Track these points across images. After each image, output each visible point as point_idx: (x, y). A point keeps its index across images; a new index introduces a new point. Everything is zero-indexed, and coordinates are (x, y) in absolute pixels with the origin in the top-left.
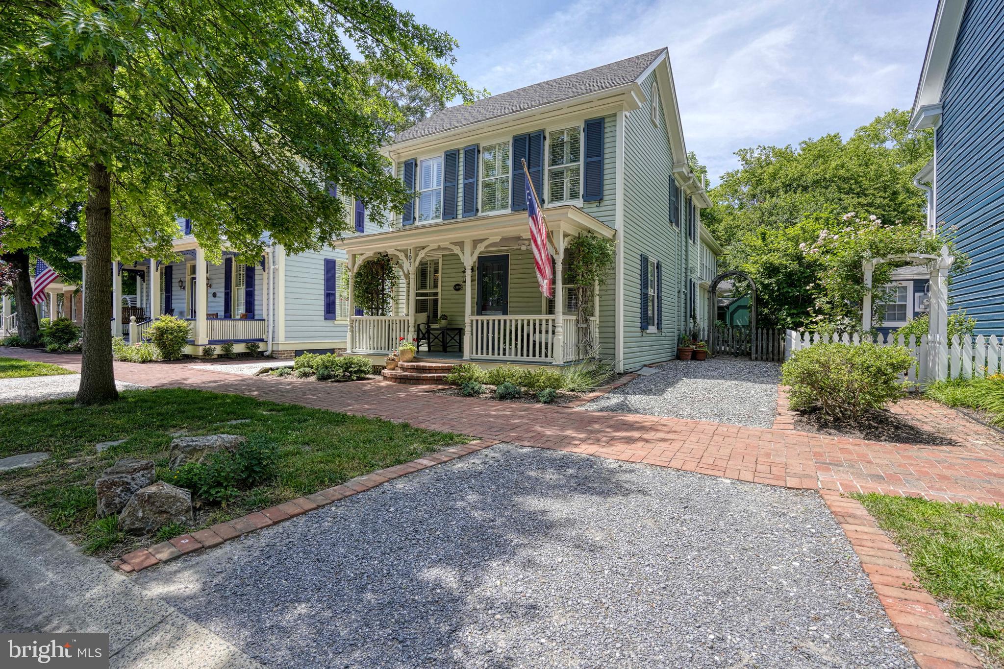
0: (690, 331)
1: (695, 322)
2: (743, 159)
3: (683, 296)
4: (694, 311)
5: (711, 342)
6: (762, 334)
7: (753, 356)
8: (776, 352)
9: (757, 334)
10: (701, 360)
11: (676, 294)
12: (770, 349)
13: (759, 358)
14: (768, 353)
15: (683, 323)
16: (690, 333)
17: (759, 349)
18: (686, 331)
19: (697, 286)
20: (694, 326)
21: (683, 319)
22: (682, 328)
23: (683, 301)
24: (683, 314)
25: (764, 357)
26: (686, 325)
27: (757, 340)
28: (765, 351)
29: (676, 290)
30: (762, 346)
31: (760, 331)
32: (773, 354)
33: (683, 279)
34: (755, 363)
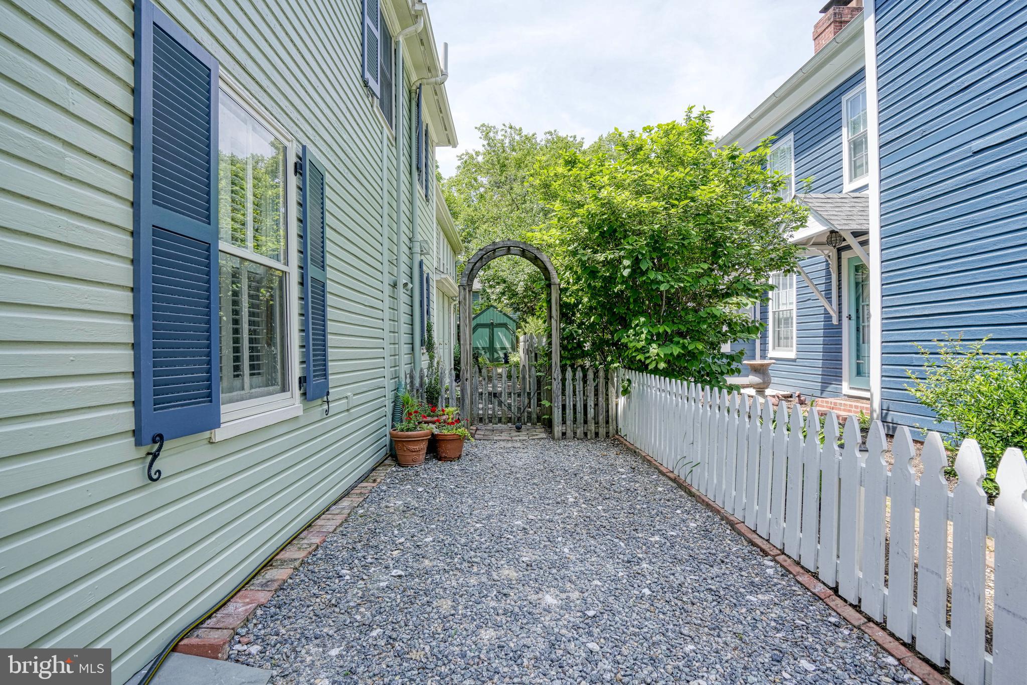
0: (421, 378)
1: (432, 358)
2: (487, 137)
3: (403, 297)
4: (429, 331)
5: (467, 401)
6: (574, 379)
7: (558, 429)
8: (601, 418)
9: (564, 380)
10: (451, 460)
11: (387, 290)
12: (591, 412)
13: (569, 433)
14: (586, 422)
15: (405, 358)
16: (421, 385)
17: (569, 412)
18: (412, 377)
19: (433, 284)
20: (431, 366)
21: (405, 348)
22: (404, 369)
23: (404, 308)
24: (404, 338)
25: (580, 432)
26: (413, 362)
27: (563, 394)
28: (580, 416)
29: (387, 279)
30: (575, 406)
31: (569, 374)
32: (597, 423)
33: (404, 258)
34: (562, 443)
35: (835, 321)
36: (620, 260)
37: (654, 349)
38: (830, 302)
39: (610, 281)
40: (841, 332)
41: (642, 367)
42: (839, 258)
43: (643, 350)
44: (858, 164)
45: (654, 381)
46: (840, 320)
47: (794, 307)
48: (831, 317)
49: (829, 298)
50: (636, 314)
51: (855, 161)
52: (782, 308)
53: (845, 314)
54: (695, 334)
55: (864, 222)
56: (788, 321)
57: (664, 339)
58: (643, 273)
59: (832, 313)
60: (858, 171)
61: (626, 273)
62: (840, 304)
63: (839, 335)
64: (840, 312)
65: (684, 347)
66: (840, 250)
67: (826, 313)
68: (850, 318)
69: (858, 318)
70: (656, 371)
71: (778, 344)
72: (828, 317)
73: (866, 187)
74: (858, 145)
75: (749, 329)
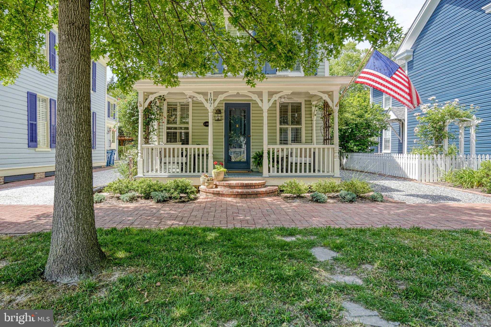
35: (401, 142)
36: (349, 129)
37: (355, 148)
39: (345, 132)
40: (403, 145)
41: (352, 151)
42: (403, 124)
43: (353, 148)
45: (355, 154)
47: (390, 137)
49: (400, 135)
50: (350, 140)
52: (387, 137)
54: (364, 145)
56: (389, 141)
57: (358, 146)
58: (353, 132)
59: (400, 139)
61: (350, 131)
62: (403, 137)
65: (362, 147)
70: (356, 152)
71: (385, 148)
72: (399, 141)
75: (376, 143)
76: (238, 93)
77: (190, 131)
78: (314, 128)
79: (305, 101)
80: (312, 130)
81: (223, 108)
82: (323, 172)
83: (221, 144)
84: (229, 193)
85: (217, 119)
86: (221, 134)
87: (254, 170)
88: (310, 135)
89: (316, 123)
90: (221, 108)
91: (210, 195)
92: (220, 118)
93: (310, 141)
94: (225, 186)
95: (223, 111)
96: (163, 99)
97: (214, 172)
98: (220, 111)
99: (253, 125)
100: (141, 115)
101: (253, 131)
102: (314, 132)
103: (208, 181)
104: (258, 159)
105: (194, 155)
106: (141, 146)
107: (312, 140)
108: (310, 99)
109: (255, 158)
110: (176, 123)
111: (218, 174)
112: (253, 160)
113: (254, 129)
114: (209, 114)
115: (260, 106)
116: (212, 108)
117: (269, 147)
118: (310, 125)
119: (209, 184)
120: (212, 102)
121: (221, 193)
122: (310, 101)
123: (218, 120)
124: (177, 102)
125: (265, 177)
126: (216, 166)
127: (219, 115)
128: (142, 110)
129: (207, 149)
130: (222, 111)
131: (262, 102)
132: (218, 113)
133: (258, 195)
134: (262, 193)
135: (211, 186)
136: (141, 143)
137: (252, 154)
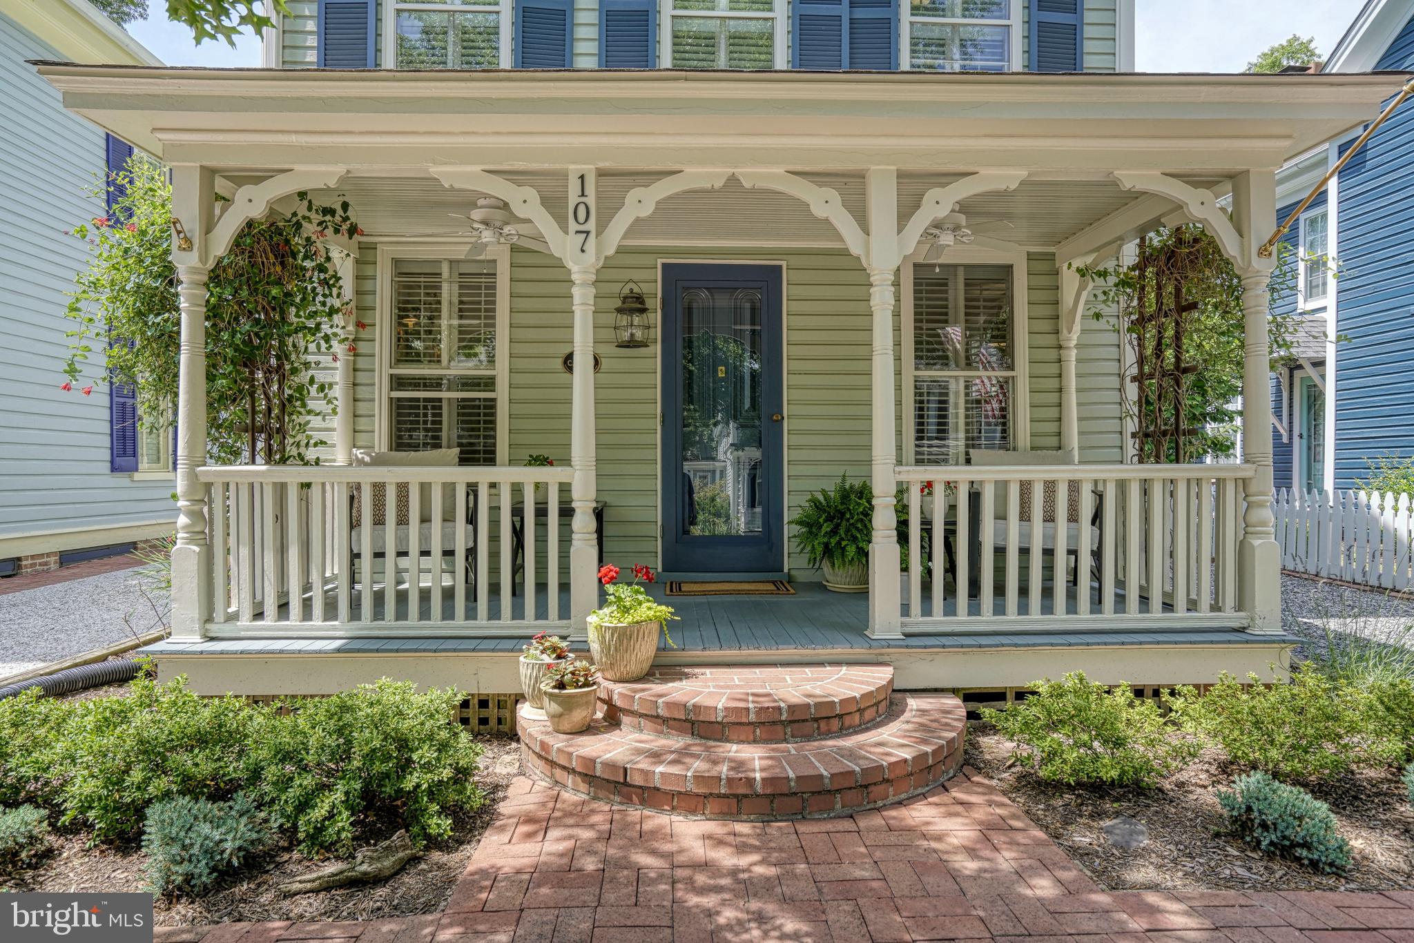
35: (1285, 440)
38: (1281, 420)
40: (1292, 451)
42: (1291, 377)
44: (1314, 284)
46: (1291, 438)
48: (1281, 435)
49: (1278, 414)
51: (1311, 281)
53: (1296, 432)
55: (1320, 349)
59: (1282, 431)
60: (1314, 290)
62: (1291, 423)
63: (1290, 453)
64: (1291, 430)
66: (1291, 370)
67: (1275, 430)
68: (1301, 436)
69: (1309, 436)
72: (1277, 435)
73: (1324, 309)
74: (1316, 266)
76: (733, 180)
77: (502, 394)
78: (1072, 382)
79: (1031, 257)
80: (1060, 390)
81: (654, 289)
82: (1192, 606)
83: (647, 454)
84: (691, 786)
85: (626, 336)
86: (647, 409)
87: (801, 576)
88: (1053, 413)
89: (1078, 361)
90: (645, 288)
91: (570, 780)
92: (639, 334)
93: (1053, 441)
94: (665, 720)
95: (655, 303)
96: (345, 227)
97: (599, 628)
98: (639, 299)
99: (796, 366)
100: (192, 300)
101: (796, 395)
102: (1072, 398)
103: (561, 685)
104: (826, 528)
105: (517, 511)
106: (192, 476)
107: (1059, 434)
108: (1052, 249)
109: (810, 525)
110: (435, 359)
111: (623, 638)
112: (796, 529)
113: (797, 387)
114: (576, 291)
115: (855, 250)
116: (591, 259)
117: (903, 478)
118: (1053, 369)
119: (568, 704)
120: (591, 225)
121: (637, 780)
122: (1051, 257)
123: (632, 344)
124: (439, 262)
125: (888, 644)
126: (610, 588)
127: (636, 320)
128: (193, 270)
129: (565, 489)
130: (649, 303)
131: (867, 232)
132: (632, 311)
133: (876, 790)
134: (899, 772)
135: (579, 716)
136: (190, 456)
137: (793, 504)
